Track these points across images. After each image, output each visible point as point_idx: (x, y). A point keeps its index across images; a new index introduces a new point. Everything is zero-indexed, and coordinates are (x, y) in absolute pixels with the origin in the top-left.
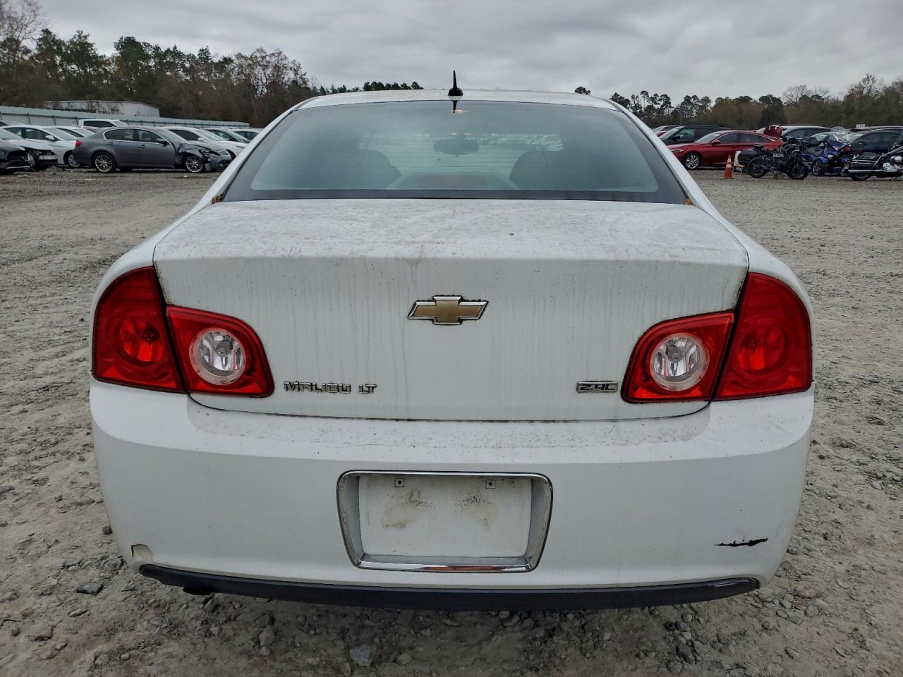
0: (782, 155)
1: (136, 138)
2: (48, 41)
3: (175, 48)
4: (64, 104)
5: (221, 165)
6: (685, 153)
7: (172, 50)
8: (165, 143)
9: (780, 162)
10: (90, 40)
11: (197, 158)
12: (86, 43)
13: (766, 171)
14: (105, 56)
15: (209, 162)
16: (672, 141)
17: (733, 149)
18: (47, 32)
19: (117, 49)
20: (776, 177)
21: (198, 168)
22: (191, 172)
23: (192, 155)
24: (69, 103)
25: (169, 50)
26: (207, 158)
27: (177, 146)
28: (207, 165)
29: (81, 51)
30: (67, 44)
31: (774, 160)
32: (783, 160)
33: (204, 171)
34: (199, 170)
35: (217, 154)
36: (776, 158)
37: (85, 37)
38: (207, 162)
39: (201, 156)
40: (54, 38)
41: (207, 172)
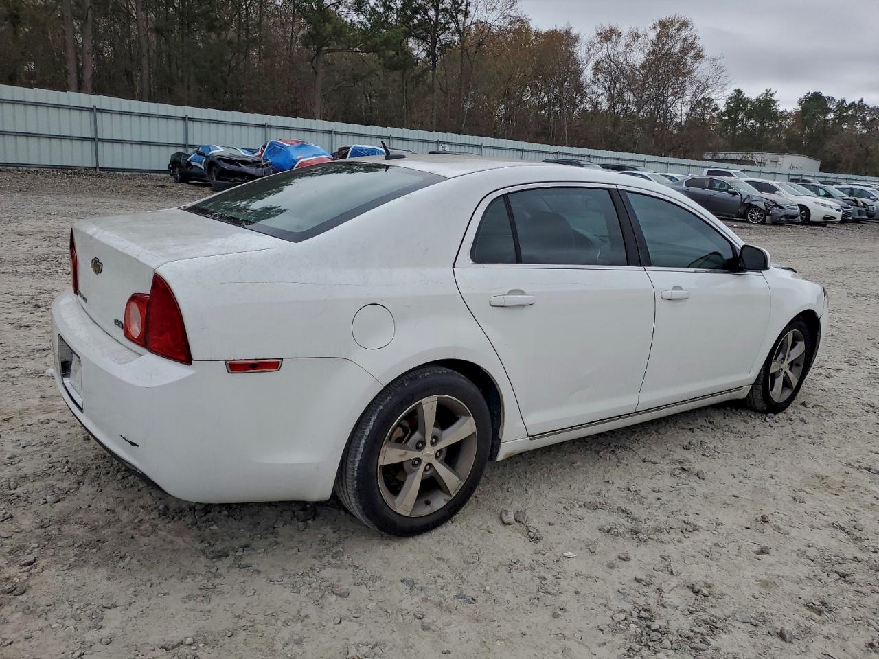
1: (710, 187)
2: (738, 100)
3: (861, 101)
4: (721, 156)
5: (783, 219)
7: (856, 102)
8: (734, 194)
10: (775, 98)
11: (760, 210)
12: (771, 100)
14: (786, 111)
15: (771, 215)
18: (738, 92)
19: (800, 104)
21: (758, 219)
22: (750, 223)
23: (756, 206)
24: (725, 154)
25: (853, 103)
26: (770, 211)
27: (744, 197)
28: (768, 218)
29: (765, 107)
30: (753, 101)
33: (763, 223)
34: (759, 221)
35: (781, 208)
37: (772, 95)
38: (768, 215)
39: (764, 208)
40: (743, 96)
41: (766, 224)
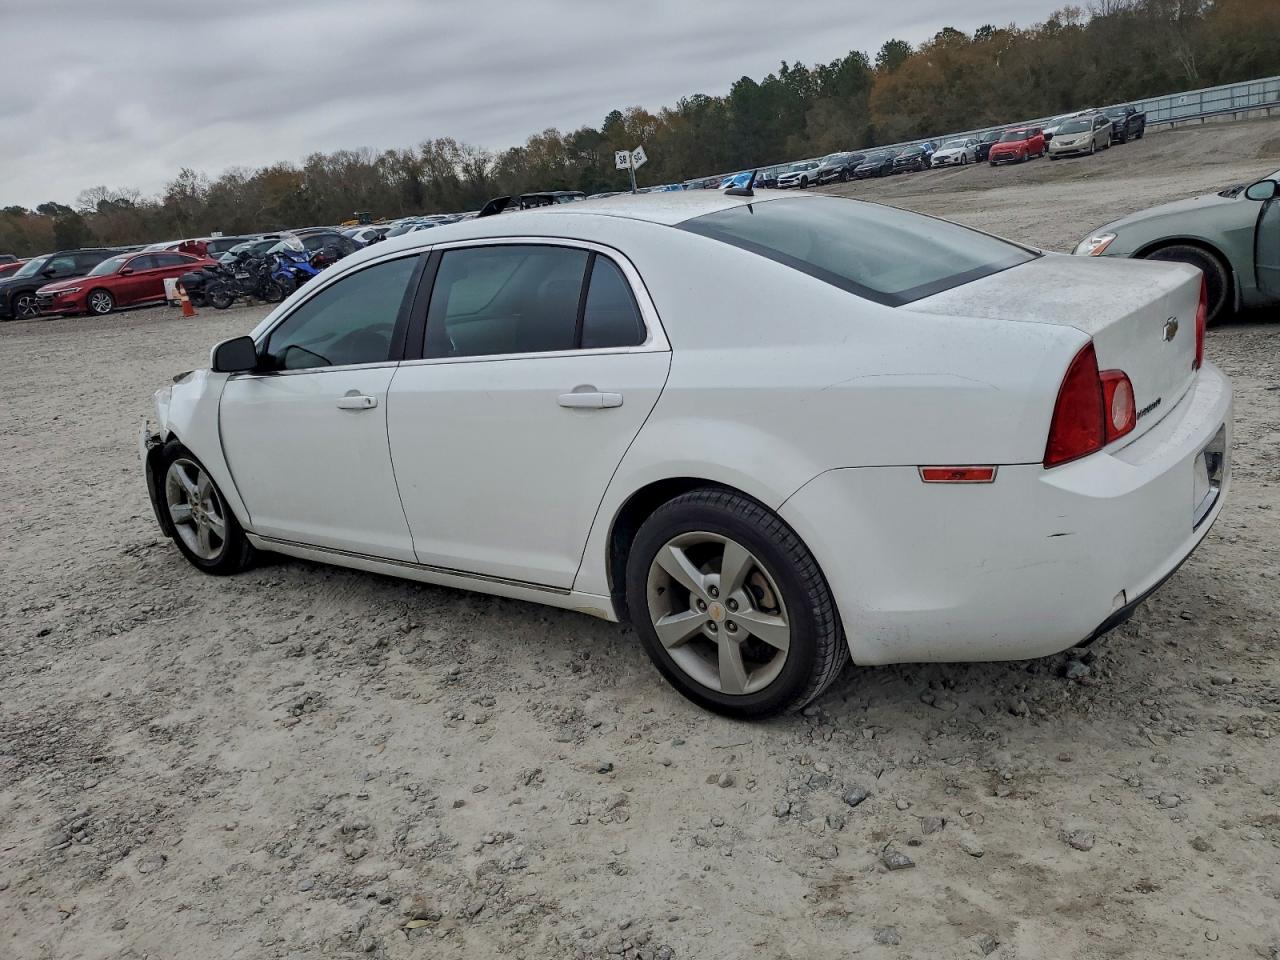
0: (247, 275)
6: (86, 291)
9: (248, 283)
13: (232, 300)
16: (43, 277)
17: (157, 277)
20: (250, 304)
31: (239, 282)
32: (250, 282)
36: (240, 280)
